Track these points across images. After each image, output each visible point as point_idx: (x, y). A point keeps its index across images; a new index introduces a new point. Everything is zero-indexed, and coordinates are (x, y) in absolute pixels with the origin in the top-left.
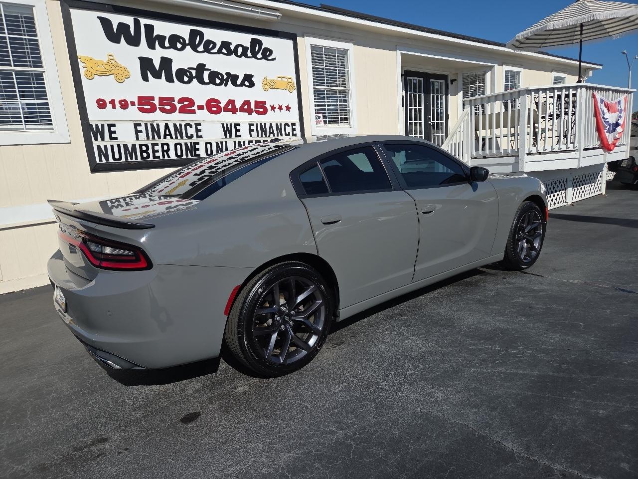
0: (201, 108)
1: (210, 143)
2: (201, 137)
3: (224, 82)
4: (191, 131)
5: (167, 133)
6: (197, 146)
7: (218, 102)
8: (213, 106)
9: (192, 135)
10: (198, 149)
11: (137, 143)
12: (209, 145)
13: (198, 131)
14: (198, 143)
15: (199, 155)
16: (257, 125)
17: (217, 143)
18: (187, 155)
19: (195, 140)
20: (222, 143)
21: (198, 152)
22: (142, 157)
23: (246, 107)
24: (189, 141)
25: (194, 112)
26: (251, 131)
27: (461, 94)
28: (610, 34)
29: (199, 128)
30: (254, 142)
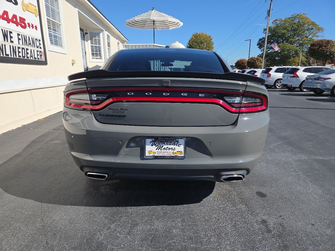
16: (22, 35)
20: (2, 45)
23: (15, 20)
26: (19, 39)
27: (89, 41)
28: (157, 28)
30: (21, 48)
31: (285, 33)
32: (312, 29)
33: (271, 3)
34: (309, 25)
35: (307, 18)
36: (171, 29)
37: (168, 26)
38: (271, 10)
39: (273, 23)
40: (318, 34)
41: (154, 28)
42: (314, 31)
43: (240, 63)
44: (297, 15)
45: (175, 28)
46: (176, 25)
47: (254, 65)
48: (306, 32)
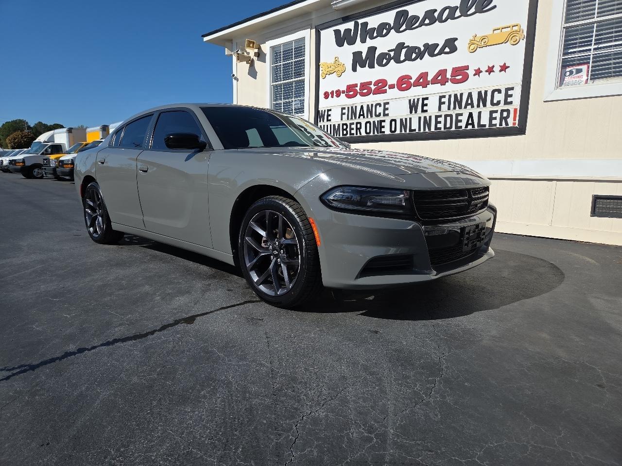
0: (392, 87)
1: (395, 121)
2: (388, 115)
3: (421, 55)
4: (380, 110)
5: (362, 113)
6: (383, 124)
7: (410, 78)
8: (404, 83)
9: (380, 114)
10: (384, 127)
11: (341, 123)
12: (393, 123)
13: (385, 109)
14: (384, 121)
15: (384, 132)
16: (450, 95)
17: (401, 120)
18: (374, 133)
19: (382, 118)
20: (406, 119)
21: (383, 130)
22: (343, 135)
23: (441, 78)
24: (377, 119)
25: (385, 92)
29: (387, 106)
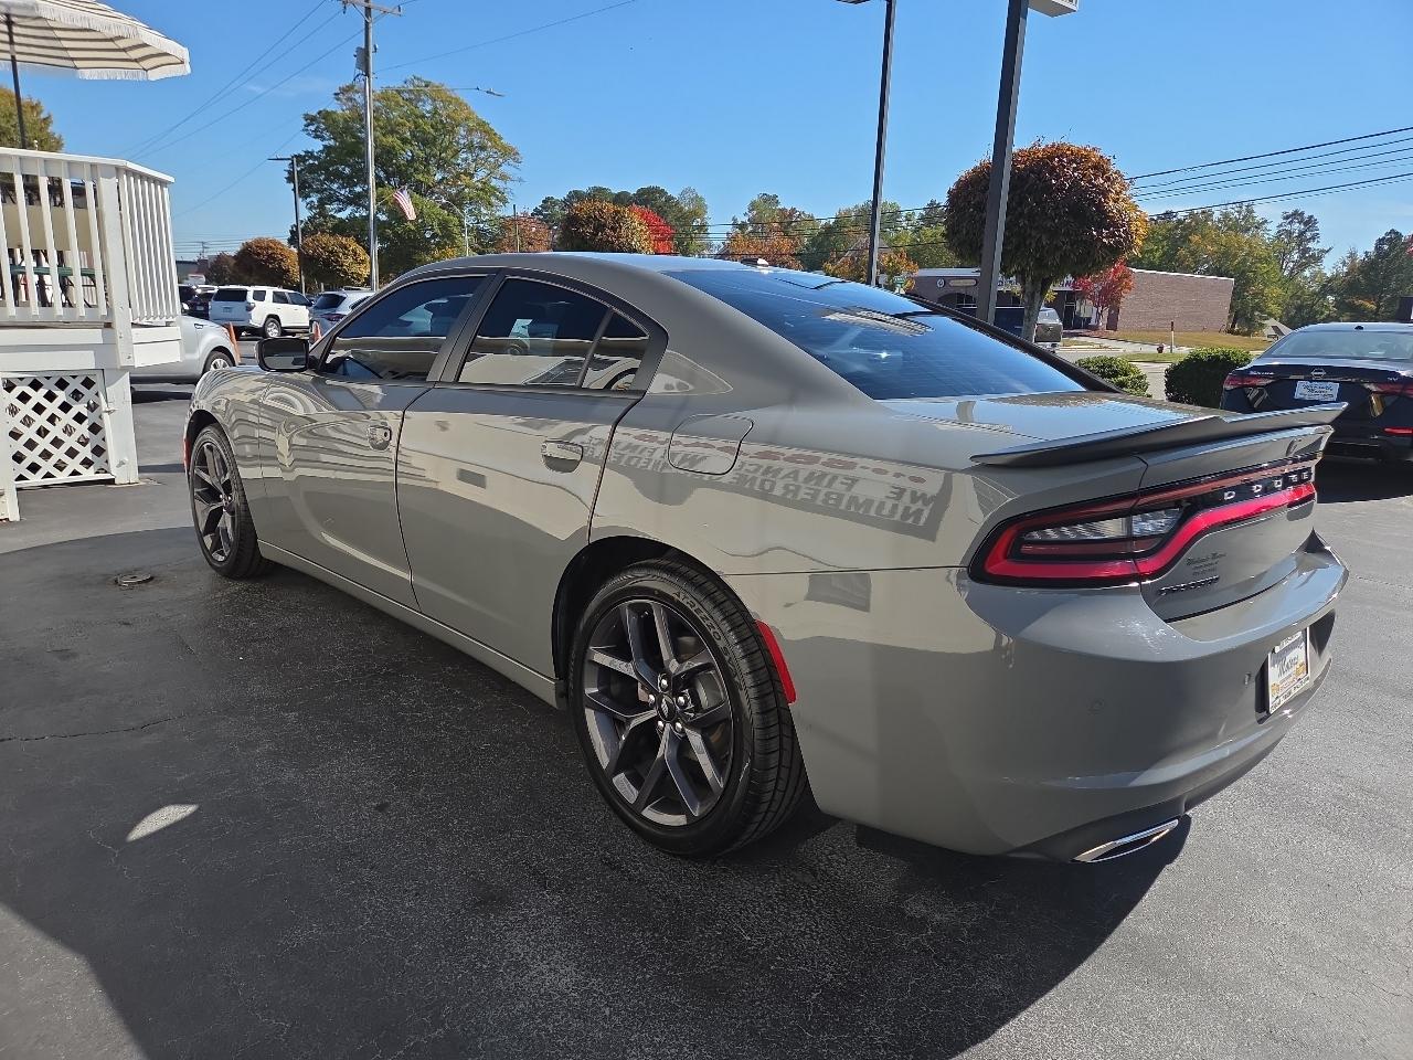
31: (394, 148)
32: (483, 148)
33: (367, 24)
34: (470, 131)
35: (459, 103)
36: (87, 74)
37: (72, 59)
38: (371, 49)
39: (338, 99)
40: (504, 169)
41: (13, 60)
42: (490, 154)
43: (259, 254)
44: (426, 86)
45: (120, 75)
46: (135, 65)
47: (332, 271)
48: (464, 156)
